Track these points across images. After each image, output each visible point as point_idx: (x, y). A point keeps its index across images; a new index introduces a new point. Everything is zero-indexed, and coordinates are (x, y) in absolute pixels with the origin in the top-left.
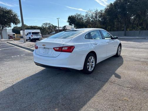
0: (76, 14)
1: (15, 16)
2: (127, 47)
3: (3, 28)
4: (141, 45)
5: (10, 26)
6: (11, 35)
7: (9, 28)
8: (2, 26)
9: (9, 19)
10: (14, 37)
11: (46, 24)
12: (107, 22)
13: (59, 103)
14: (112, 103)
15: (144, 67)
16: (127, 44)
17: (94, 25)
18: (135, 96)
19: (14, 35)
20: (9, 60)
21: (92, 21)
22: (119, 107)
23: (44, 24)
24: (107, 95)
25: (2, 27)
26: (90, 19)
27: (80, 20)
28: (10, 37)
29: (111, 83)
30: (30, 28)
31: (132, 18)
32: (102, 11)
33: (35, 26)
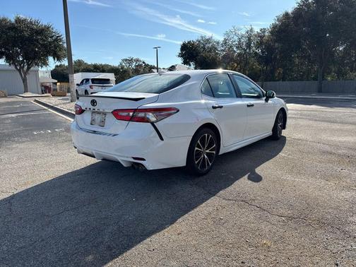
0: (200, 39)
1: (58, 39)
2: (316, 120)
3: (29, 68)
4: (352, 116)
5: (45, 64)
6: (48, 85)
7: (44, 69)
8: (28, 63)
9: (44, 46)
10: (55, 90)
11: (131, 61)
12: (275, 57)
13: (102, 242)
14: (227, 252)
15: (339, 169)
16: (317, 113)
17: (242, 65)
18: (291, 239)
19: (56, 83)
20: (24, 139)
21: (239, 55)
22: (242, 262)
23: (126, 60)
24: (223, 230)
25: (28, 65)
26: (235, 49)
27: (210, 51)
28: (46, 89)
29: (242, 203)
30: (92, 68)
31: (341, 49)
32: (263, 31)
33: (103, 64)
